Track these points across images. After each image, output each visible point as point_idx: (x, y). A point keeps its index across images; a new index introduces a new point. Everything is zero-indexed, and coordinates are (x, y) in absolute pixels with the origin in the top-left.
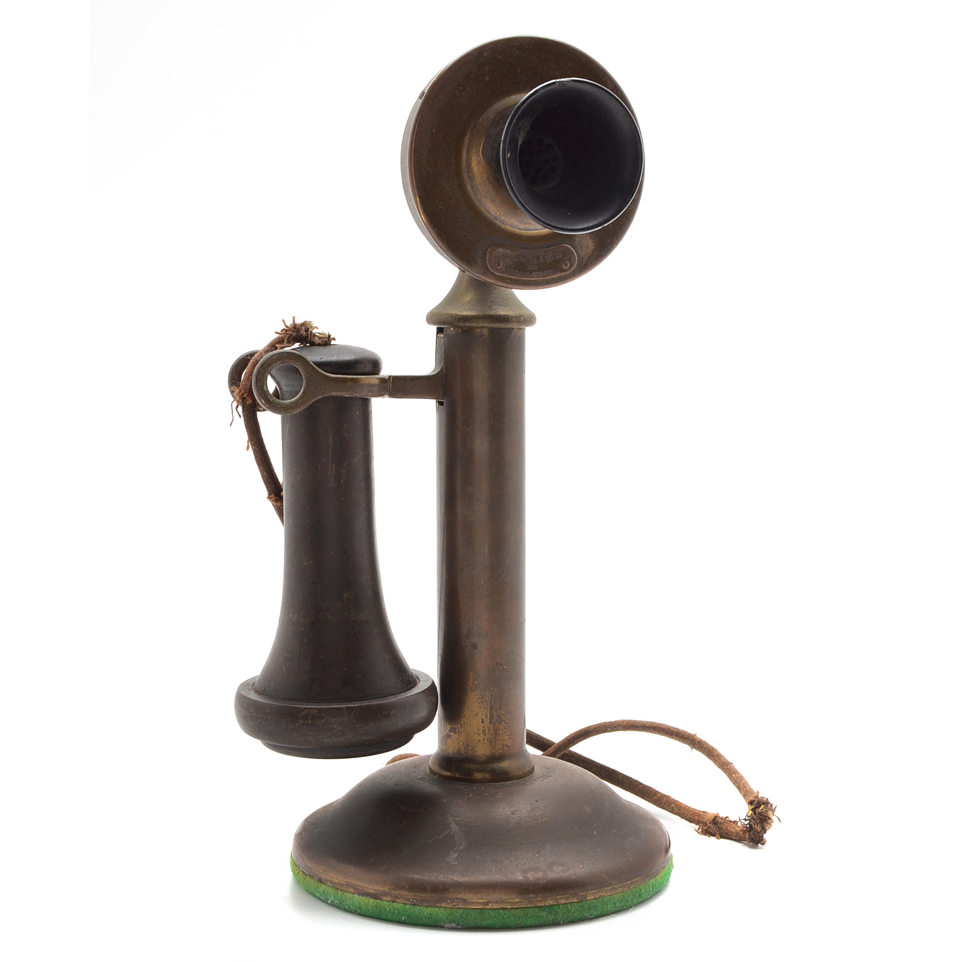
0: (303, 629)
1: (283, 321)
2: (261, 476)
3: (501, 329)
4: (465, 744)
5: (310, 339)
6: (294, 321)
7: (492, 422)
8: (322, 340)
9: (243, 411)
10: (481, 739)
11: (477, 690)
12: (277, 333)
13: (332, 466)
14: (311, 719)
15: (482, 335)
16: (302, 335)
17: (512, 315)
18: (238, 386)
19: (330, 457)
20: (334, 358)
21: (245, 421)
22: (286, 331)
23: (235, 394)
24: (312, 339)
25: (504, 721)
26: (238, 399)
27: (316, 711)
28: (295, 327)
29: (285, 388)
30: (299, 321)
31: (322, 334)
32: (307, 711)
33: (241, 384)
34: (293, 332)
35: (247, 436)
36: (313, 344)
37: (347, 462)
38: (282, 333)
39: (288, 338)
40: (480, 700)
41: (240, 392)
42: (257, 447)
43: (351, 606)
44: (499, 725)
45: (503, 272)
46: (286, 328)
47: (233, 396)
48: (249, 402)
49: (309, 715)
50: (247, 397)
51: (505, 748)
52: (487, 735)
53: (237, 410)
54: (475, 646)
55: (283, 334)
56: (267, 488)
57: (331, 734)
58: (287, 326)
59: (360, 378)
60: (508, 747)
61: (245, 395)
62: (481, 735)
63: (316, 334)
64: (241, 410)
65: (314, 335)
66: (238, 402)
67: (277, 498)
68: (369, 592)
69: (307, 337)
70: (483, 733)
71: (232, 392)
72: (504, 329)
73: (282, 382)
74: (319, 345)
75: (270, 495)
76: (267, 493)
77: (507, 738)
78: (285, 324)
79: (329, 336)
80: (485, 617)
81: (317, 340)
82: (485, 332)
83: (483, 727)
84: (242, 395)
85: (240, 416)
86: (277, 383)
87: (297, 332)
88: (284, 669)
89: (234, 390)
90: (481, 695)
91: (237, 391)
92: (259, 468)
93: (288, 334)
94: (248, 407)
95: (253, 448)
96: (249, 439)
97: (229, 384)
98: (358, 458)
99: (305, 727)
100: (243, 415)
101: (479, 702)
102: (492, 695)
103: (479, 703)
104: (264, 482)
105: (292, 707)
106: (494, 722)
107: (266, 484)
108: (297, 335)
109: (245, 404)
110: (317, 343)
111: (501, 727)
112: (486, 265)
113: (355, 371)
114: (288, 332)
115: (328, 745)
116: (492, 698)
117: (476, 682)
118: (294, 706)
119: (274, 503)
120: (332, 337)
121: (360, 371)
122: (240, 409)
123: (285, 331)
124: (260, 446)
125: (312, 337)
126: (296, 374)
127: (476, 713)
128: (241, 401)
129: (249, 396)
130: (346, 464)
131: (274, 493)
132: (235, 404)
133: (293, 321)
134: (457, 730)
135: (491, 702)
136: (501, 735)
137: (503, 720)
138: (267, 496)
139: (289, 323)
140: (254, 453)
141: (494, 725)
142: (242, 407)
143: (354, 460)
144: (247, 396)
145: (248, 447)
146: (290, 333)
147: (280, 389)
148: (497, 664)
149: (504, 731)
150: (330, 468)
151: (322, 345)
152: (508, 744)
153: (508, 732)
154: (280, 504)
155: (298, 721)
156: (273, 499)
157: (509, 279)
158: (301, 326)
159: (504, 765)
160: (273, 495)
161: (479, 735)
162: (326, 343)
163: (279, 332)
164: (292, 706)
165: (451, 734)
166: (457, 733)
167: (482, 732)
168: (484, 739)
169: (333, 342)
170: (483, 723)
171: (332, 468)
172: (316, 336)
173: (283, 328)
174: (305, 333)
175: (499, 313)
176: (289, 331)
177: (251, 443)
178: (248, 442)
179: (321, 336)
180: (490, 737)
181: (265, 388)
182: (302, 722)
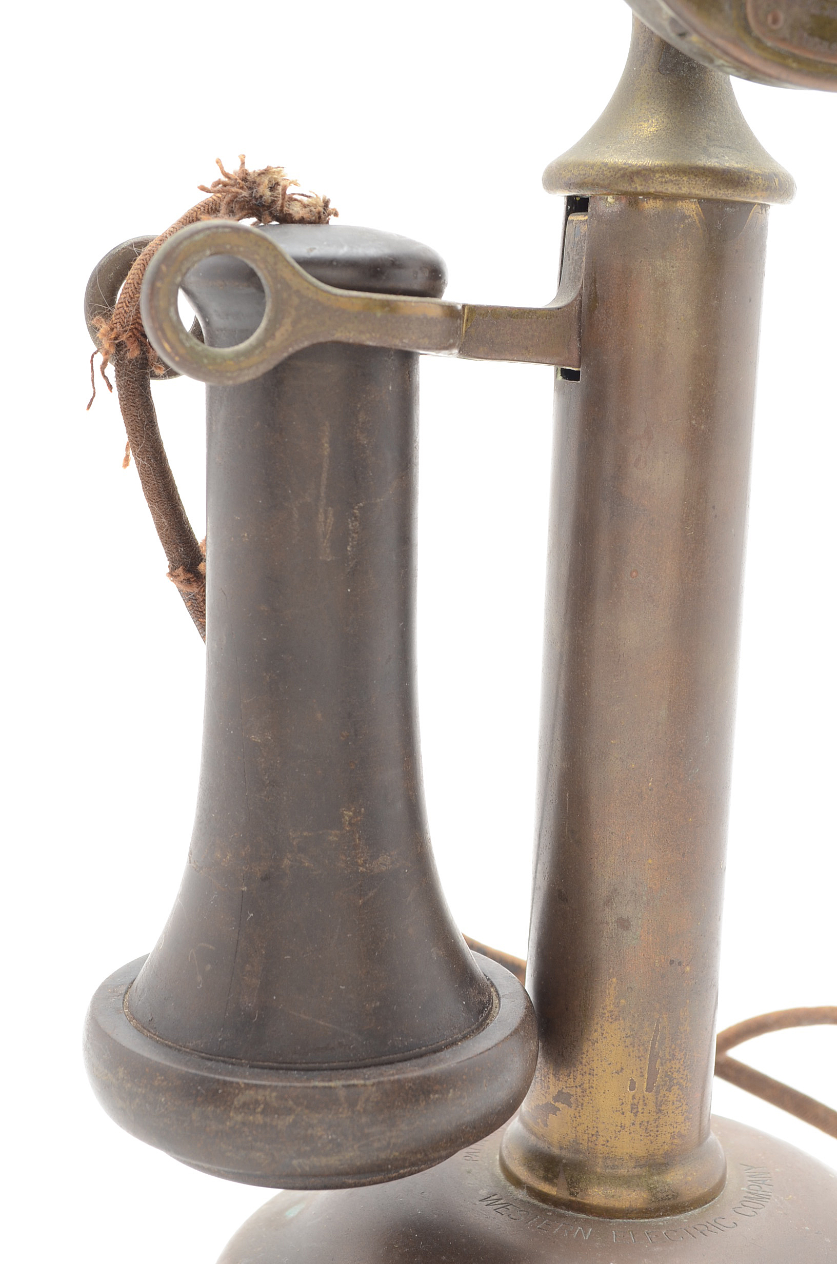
0: (245, 889)
1: (218, 162)
2: (154, 526)
3: (726, 203)
4: (590, 1131)
5: (282, 206)
6: (243, 163)
7: (694, 422)
8: (311, 211)
9: (118, 376)
10: (627, 1123)
11: (624, 1019)
12: (203, 189)
13: (326, 512)
14: (263, 1112)
15: (684, 217)
16: (261, 197)
17: (757, 171)
18: (107, 316)
19: (323, 489)
20: (343, 251)
21: (121, 399)
22: (225, 185)
23: (98, 335)
24: (285, 208)
25: (678, 1084)
26: (106, 346)
27: (274, 1094)
28: (247, 180)
29: (218, 321)
30: (254, 167)
31: (309, 197)
32: (252, 1092)
33: (115, 311)
34: (242, 188)
35: (126, 435)
36: (285, 219)
37: (361, 504)
38: (215, 189)
39: (228, 203)
40: (629, 1041)
41: (112, 329)
42: (148, 460)
43: (359, 839)
44: (667, 1094)
45: (783, 40)
46: (224, 179)
47: (96, 341)
48: (133, 353)
49: (257, 1102)
50: (128, 343)
51: (676, 1141)
52: (640, 1115)
53: (103, 373)
54: (624, 924)
55: (219, 192)
56: (168, 553)
57: (308, 1148)
58: (226, 175)
59: (405, 301)
60: (681, 1136)
61: (124, 338)
62: (628, 1114)
63: (295, 197)
64: (114, 374)
65: (291, 199)
66: (107, 353)
67: (189, 576)
68: (400, 806)
69: (273, 202)
70: (632, 1108)
71: (93, 330)
72: (733, 204)
73: (213, 307)
74: (302, 221)
75: (173, 569)
76: (168, 563)
77: (680, 1119)
78: (222, 168)
79: (326, 203)
80: (650, 861)
81: (296, 210)
82: (690, 208)
83: (634, 1097)
84: (116, 339)
85: (110, 387)
86: (200, 308)
87: (250, 188)
88: (199, 978)
89: (98, 326)
90: (633, 1030)
91: (104, 327)
92: (151, 508)
93: (228, 192)
94: (130, 368)
95: (138, 463)
96: (130, 441)
97: (86, 312)
98: (387, 496)
99: (246, 1129)
100: (118, 386)
101: (628, 1043)
102: (657, 1031)
103: (627, 1046)
104: (161, 538)
105: (218, 1080)
106: (658, 1087)
107: (165, 543)
108: (251, 195)
109: (122, 359)
110: (297, 217)
111: (671, 1097)
112: (745, 18)
113: (390, 284)
114: (227, 187)
115: (299, 1170)
116: (655, 1036)
117: (623, 1001)
118: (221, 1077)
119: (182, 587)
120: (331, 206)
121: (403, 285)
122: (111, 370)
123: (222, 186)
124: (155, 458)
125: (286, 204)
126: (249, 286)
127: (619, 1068)
128: (113, 351)
129: (132, 340)
130: (360, 508)
131: (183, 564)
132: (99, 359)
133: (240, 163)
134: (572, 1100)
135: (654, 1044)
136: (670, 1112)
137: (675, 1082)
138: (168, 570)
139: (233, 168)
140: (141, 474)
141: (658, 1092)
142: (117, 365)
143: (378, 500)
144: (127, 339)
145: (127, 459)
146: (234, 189)
147: (207, 324)
148: (672, 962)
149: (677, 1104)
150: (321, 517)
151: (310, 222)
152: (683, 1132)
153: (684, 1107)
154: (196, 590)
155: (231, 1114)
156: (182, 578)
157: (796, 58)
158: (259, 175)
159: (675, 1178)
160: (181, 569)
161: (623, 1113)
162: (320, 218)
163: (209, 186)
164: (217, 1077)
165: (559, 1105)
166: (574, 1106)
167: (629, 1107)
168: (633, 1124)
169: (333, 220)
170: (632, 1088)
171: (326, 518)
172: (296, 200)
173: (216, 179)
174: (268, 193)
175: (727, 165)
176: (232, 186)
177: (134, 451)
178: (127, 449)
179: (305, 200)
180: (646, 1119)
181: (172, 313)
182: (239, 1118)
